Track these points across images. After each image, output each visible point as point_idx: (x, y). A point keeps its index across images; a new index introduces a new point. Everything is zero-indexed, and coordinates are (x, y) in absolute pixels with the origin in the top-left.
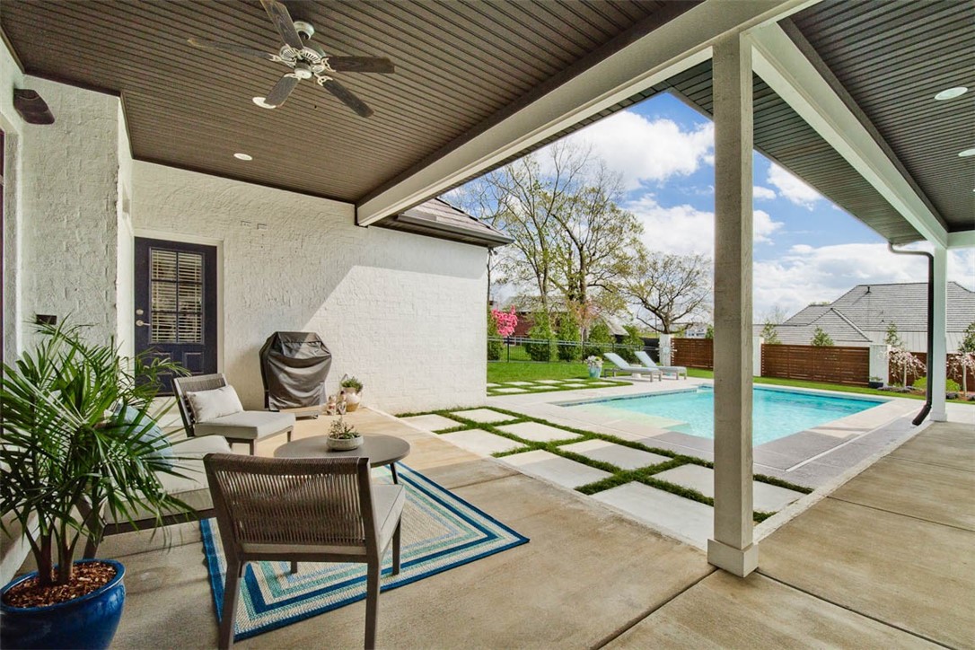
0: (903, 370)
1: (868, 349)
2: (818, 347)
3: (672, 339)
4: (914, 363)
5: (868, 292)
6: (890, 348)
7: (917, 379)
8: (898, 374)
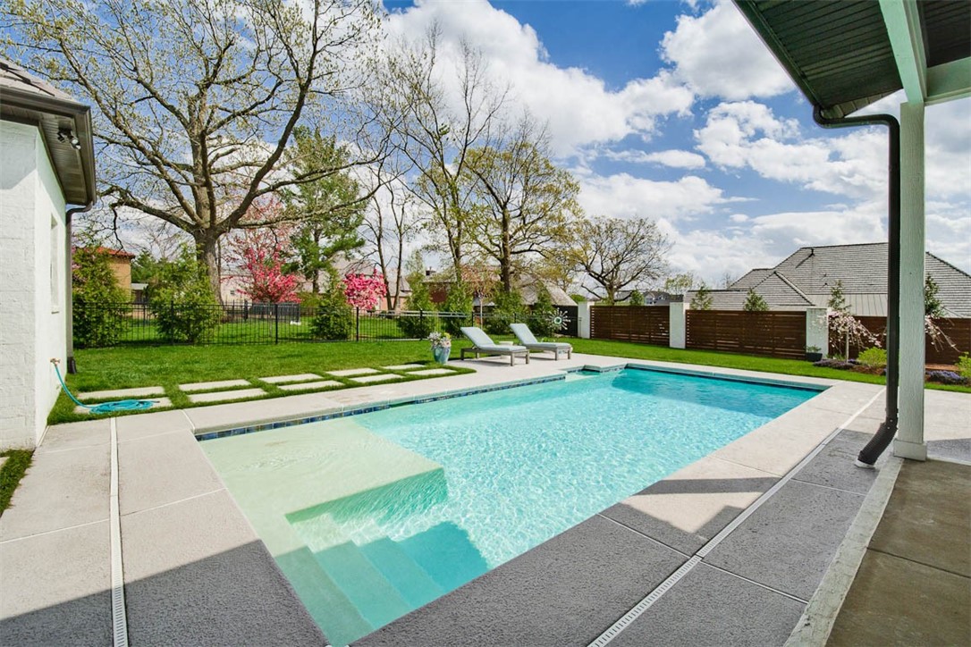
0: (844, 339)
1: (804, 313)
2: (751, 312)
3: (591, 307)
4: (858, 330)
5: (812, 254)
6: (830, 311)
7: (863, 350)
8: (838, 343)
